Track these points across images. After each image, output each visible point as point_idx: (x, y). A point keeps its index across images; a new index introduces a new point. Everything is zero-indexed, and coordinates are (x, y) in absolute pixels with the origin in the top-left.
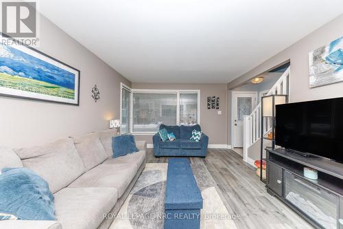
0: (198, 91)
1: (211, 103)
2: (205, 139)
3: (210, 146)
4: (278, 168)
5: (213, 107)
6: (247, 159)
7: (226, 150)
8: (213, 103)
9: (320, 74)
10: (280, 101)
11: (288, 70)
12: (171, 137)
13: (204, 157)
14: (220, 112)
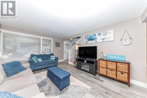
0: (52, 39)
1: (57, 44)
2: (57, 59)
3: (59, 61)
4: (80, 62)
5: (58, 46)
6: (70, 63)
7: (62, 62)
8: (57, 45)
9: (86, 41)
10: (79, 46)
11: (80, 39)
12: (40, 60)
13: (56, 66)
14: (60, 48)
